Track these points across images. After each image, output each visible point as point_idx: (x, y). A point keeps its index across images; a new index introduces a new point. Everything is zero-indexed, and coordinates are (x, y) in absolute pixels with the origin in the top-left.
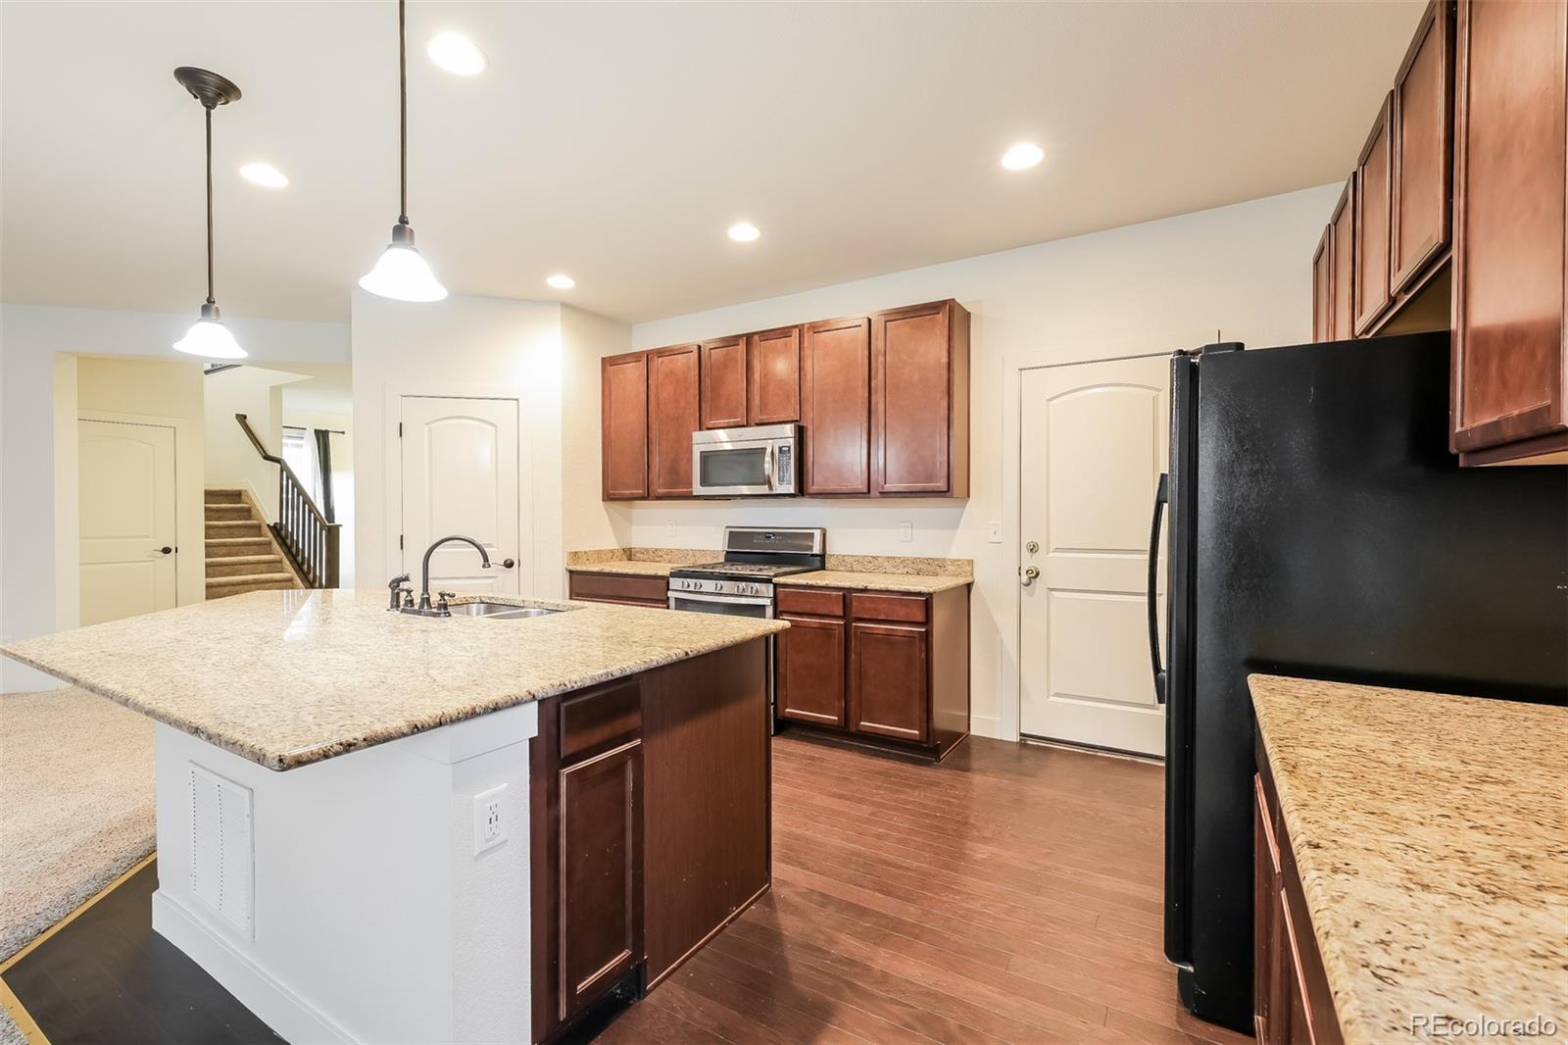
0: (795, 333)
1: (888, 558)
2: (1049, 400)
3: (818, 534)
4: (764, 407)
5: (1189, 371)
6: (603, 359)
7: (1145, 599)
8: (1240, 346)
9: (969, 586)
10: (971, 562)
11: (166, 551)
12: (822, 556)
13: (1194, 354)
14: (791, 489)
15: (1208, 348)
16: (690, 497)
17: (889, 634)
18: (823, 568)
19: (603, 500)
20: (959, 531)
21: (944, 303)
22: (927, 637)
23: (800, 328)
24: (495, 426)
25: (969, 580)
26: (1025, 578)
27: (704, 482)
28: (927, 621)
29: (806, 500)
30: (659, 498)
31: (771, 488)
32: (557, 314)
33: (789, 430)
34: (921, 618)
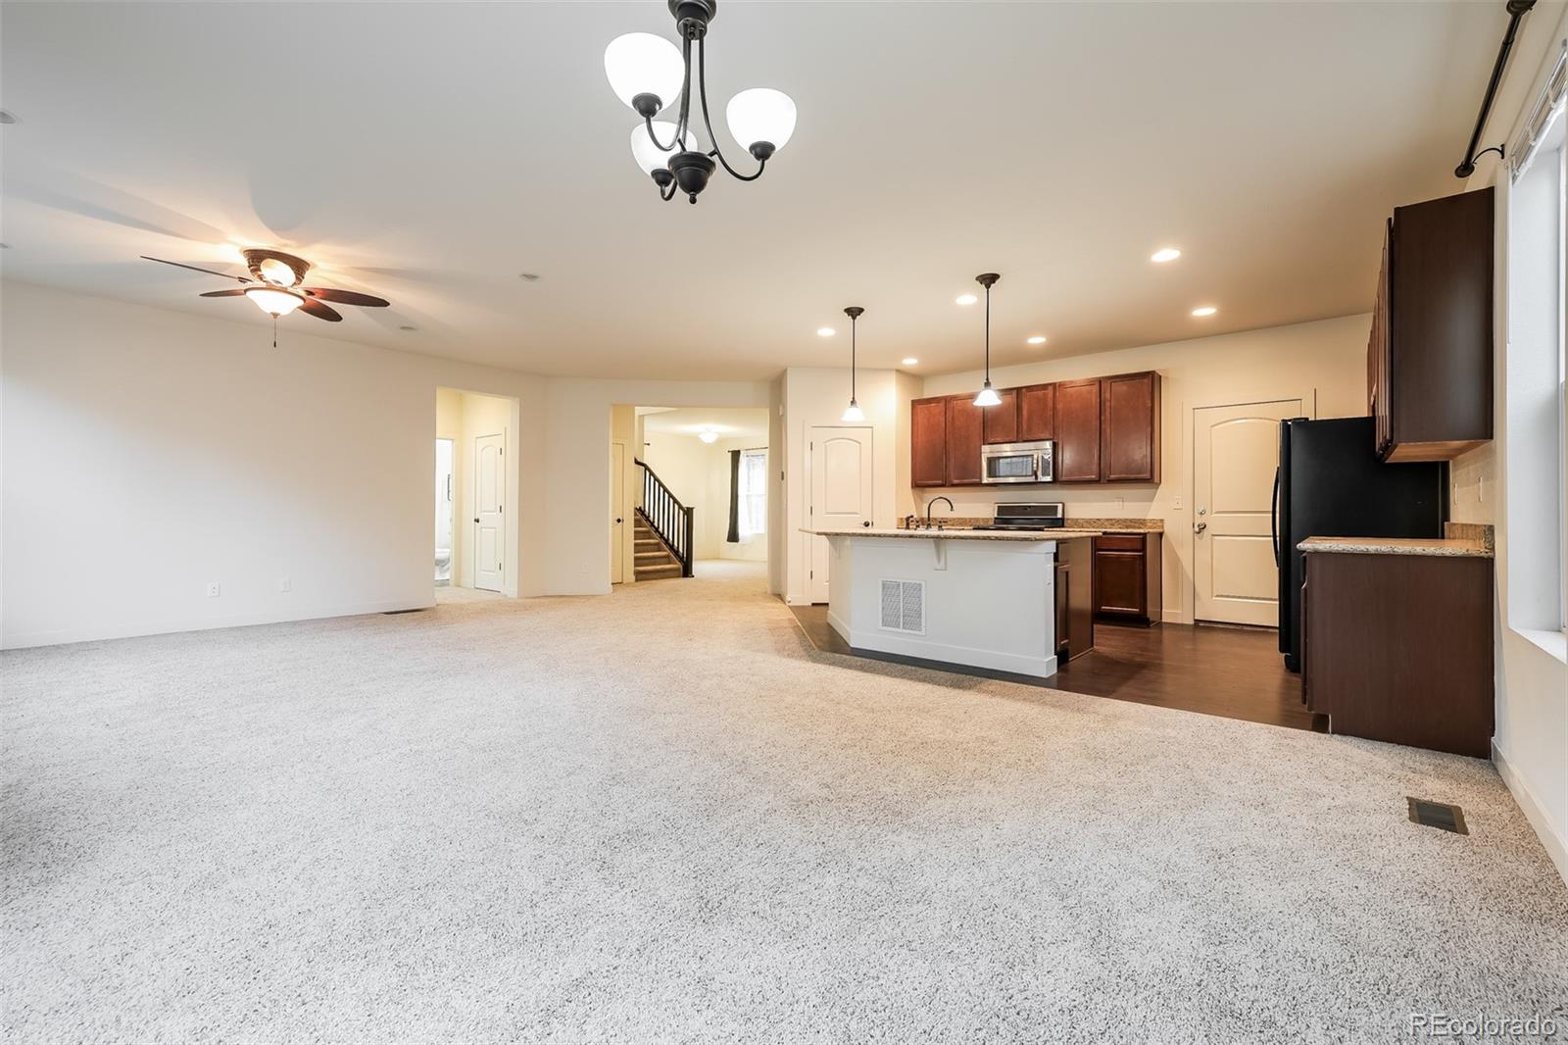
0: (1051, 388)
1: (1107, 520)
2: (1212, 426)
3: (1060, 506)
4: (1029, 429)
5: (1287, 428)
6: (913, 401)
7: (1271, 515)
8: (1307, 419)
9: (1161, 535)
10: (1162, 521)
11: (619, 521)
12: (1063, 519)
13: (1290, 420)
14: (1049, 479)
15: (1295, 419)
16: (980, 485)
17: (1119, 557)
18: (1063, 526)
19: (912, 487)
20: (1154, 503)
21: (1149, 373)
22: (1143, 558)
23: (1054, 384)
24: (860, 443)
25: (1160, 530)
26: (1197, 529)
27: (991, 474)
28: (1143, 549)
29: (1058, 485)
30: (953, 485)
31: (1036, 478)
32: (893, 376)
33: (1048, 445)
34: (1139, 547)
